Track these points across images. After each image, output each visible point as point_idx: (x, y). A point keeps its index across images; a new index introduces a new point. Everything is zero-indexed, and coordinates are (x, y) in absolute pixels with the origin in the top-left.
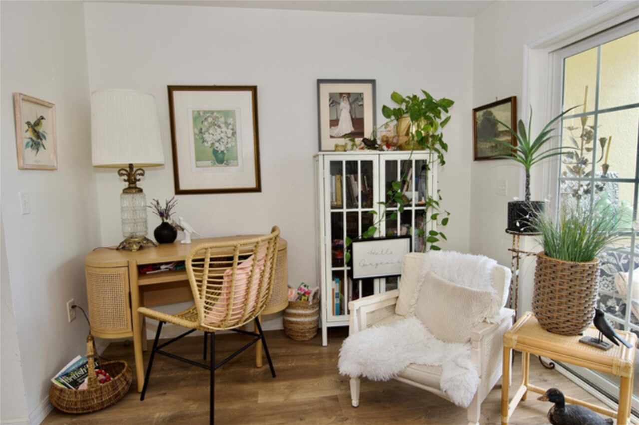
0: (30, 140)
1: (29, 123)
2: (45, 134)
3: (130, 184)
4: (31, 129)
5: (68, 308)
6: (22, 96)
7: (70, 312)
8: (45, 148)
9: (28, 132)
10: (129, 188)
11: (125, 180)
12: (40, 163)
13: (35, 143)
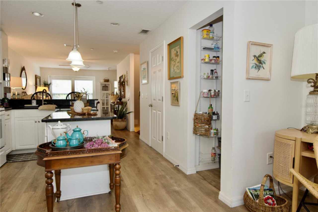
0: (255, 65)
1: (255, 56)
2: (265, 61)
3: (315, 88)
4: (256, 59)
5: (268, 157)
6: (251, 43)
7: (268, 160)
8: (264, 69)
9: (254, 61)
10: (314, 91)
11: (312, 86)
12: (260, 77)
13: (258, 66)
